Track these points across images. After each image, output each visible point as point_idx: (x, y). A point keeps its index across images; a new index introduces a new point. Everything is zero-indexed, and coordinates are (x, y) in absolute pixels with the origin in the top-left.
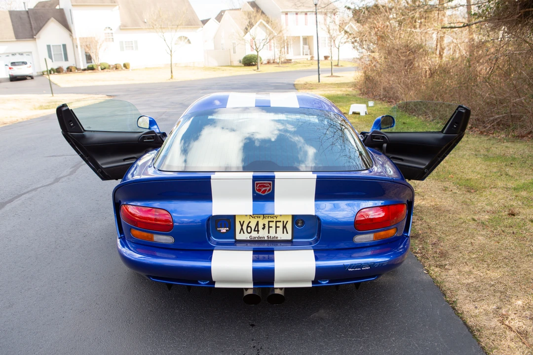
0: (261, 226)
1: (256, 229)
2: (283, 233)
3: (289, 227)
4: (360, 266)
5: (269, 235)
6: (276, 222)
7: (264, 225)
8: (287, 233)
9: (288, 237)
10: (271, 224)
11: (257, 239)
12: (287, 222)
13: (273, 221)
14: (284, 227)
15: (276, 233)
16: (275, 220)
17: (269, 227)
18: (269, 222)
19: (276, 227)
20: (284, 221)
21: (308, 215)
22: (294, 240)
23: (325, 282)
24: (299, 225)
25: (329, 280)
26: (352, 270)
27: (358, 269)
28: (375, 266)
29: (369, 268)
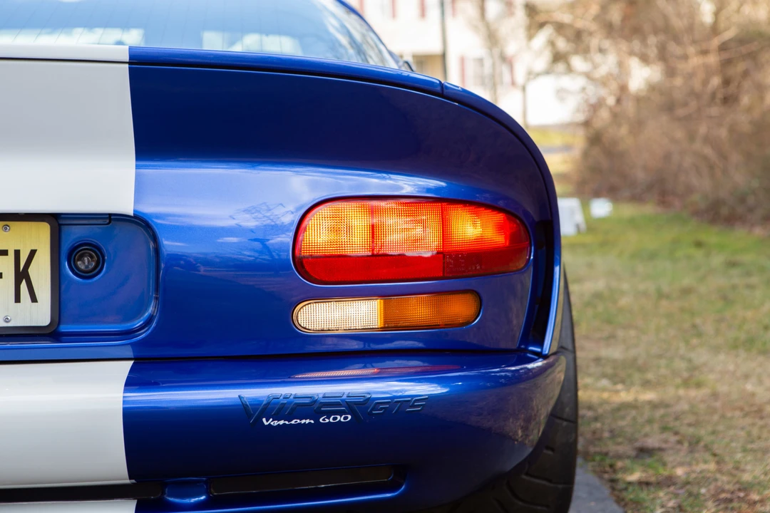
2: (18, 299)
3: (41, 272)
4: (313, 408)
8: (34, 299)
9: (39, 313)
12: (33, 253)
14: (22, 275)
20: (19, 251)
21: (110, 215)
22: (64, 328)
23: (193, 500)
24: (83, 267)
25: (207, 493)
26: (276, 423)
27: (303, 421)
28: (373, 409)
29: (350, 417)
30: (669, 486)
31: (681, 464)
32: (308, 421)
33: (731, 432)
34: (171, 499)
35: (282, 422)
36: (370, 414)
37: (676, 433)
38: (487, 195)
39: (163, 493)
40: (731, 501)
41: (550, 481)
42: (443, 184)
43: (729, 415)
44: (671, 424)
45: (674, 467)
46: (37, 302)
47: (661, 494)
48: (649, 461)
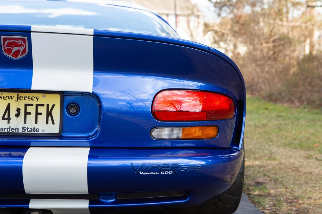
0: (13, 112)
1: (6, 116)
2: (47, 123)
3: (56, 113)
4: (159, 168)
5: (26, 126)
6: (37, 106)
7: (18, 110)
8: (53, 123)
9: (55, 129)
10: (29, 109)
11: (6, 131)
12: (54, 106)
13: (32, 105)
14: (49, 114)
15: (36, 123)
16: (35, 102)
17: (26, 113)
18: (26, 105)
19: (37, 114)
20: (48, 105)
21: (83, 92)
22: (64, 135)
23: (110, 201)
24: (72, 112)
25: (115, 198)
26: (144, 174)
27: (155, 173)
28: (181, 170)
29: (172, 172)
30: (269, 197)
31: (273, 189)
32: (156, 173)
33: (289, 177)
34: (102, 200)
35: (147, 173)
36: (180, 171)
37: (269, 177)
38: (220, 89)
39: (99, 198)
40: (292, 203)
41: (233, 196)
42: (204, 85)
43: (287, 171)
44: (267, 174)
45: (270, 190)
46: (54, 124)
47: (267, 199)
48: (261, 187)
